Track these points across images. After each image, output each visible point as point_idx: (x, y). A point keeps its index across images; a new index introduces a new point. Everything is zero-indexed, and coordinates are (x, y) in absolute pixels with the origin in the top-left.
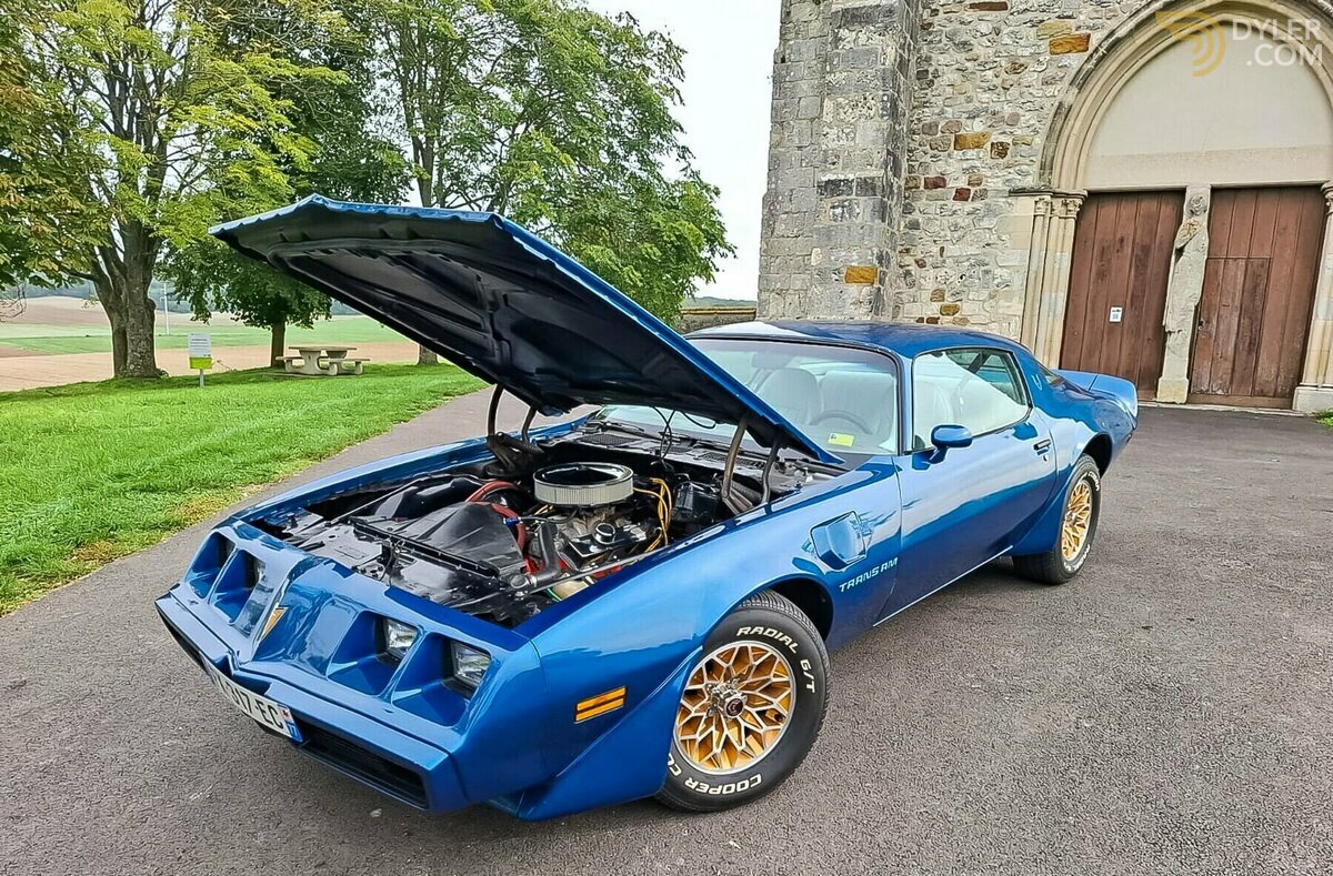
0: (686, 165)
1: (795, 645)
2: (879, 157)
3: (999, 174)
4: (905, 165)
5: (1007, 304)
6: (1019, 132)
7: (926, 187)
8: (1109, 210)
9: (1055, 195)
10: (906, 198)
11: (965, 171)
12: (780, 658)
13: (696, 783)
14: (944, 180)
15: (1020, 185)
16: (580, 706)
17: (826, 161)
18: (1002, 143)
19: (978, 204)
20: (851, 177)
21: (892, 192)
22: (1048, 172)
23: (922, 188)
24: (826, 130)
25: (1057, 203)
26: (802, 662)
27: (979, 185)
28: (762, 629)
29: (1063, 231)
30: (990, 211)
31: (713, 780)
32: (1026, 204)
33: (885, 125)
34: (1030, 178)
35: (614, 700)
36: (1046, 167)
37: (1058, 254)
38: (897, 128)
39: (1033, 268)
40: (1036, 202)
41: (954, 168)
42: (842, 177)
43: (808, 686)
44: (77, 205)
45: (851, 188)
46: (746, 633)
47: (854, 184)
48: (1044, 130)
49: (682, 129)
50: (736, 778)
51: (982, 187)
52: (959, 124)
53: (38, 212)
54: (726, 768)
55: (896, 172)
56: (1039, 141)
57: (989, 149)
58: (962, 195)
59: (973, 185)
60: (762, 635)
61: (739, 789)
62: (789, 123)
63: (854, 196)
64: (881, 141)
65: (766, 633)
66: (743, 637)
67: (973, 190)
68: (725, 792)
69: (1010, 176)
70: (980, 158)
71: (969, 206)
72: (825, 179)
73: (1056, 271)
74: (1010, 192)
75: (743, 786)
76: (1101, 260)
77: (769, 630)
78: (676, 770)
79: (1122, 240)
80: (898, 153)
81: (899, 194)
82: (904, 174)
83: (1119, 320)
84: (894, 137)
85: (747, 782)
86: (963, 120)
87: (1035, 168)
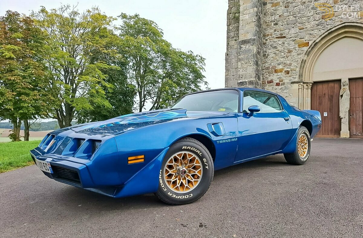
0: (207, 86)
1: (201, 153)
2: (254, 75)
3: (288, 78)
4: (261, 78)
6: (292, 67)
7: (268, 83)
8: (320, 86)
9: (304, 83)
10: (263, 86)
11: (278, 78)
12: (197, 158)
13: (172, 194)
14: (273, 81)
15: (294, 81)
16: (129, 158)
17: (240, 77)
18: (288, 71)
19: (282, 86)
20: (246, 81)
21: (258, 84)
22: (301, 77)
23: (267, 83)
24: (239, 70)
25: (305, 85)
26: (204, 159)
27: (282, 82)
28: (190, 147)
29: (308, 93)
30: (286, 88)
31: (177, 194)
32: (296, 86)
33: (255, 67)
34: (296, 79)
35: (141, 159)
36: (301, 76)
37: (307, 98)
38: (258, 68)
39: (300, 102)
40: (299, 85)
41: (275, 78)
42: (244, 81)
43: (206, 167)
44: (53, 98)
45: (247, 83)
46: (185, 148)
47: (248, 82)
48: (299, 66)
49: (205, 77)
50: (184, 194)
51: (283, 82)
52: (275, 67)
53: (43, 100)
54: (181, 191)
55: (259, 79)
56: (298, 69)
57: (284, 72)
58: (278, 84)
59: (281, 82)
60: (190, 149)
61: (185, 197)
62: (230, 70)
63: (247, 85)
64: (254, 71)
65: (191, 149)
66: (184, 150)
67: (281, 83)
68: (181, 198)
69: (291, 79)
70: (282, 75)
71: (280, 87)
72: (240, 82)
73: (307, 103)
74: (291, 83)
76: (319, 100)
77: (192, 148)
78: (165, 189)
79: (325, 94)
80: (259, 74)
81: (260, 85)
82: (261, 80)
83: (327, 116)
84: (257, 70)
85: (188, 196)
86: (276, 66)
87: (297, 76)
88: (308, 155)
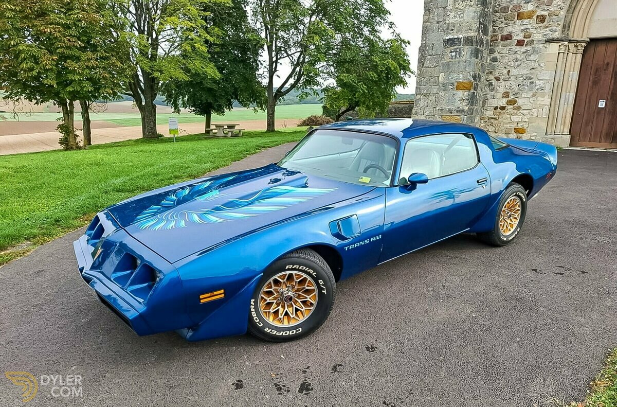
0: (393, 31)
1: (315, 273)
2: (475, 26)
3: (541, 32)
4: (491, 29)
5: (543, 99)
6: (552, 9)
7: (502, 40)
8: (601, 48)
9: (570, 41)
10: (491, 46)
11: (522, 31)
12: (309, 278)
13: (270, 330)
14: (511, 36)
15: (551, 37)
16: (201, 297)
17: (448, 29)
18: (542, 16)
19: (529, 48)
20: (461, 36)
21: (482, 43)
22: (566, 29)
23: (499, 40)
24: (449, 13)
25: (572, 46)
26: (319, 281)
27: (529, 37)
28: (298, 266)
29: (575, 60)
30: (535, 51)
31: (279, 329)
32: (554, 47)
33: (478, 9)
34: (557, 33)
35: (219, 295)
36: (566, 27)
37: (571, 72)
38: (486, 10)
39: (557, 80)
40: (560, 46)
41: (516, 29)
42: (456, 37)
43: (323, 291)
45: (460, 42)
47: (462, 40)
48: (566, 7)
49: (390, 14)
50: (289, 329)
51: (530, 39)
52: (520, 6)
53: (104, 68)
54: (286, 324)
55: (485, 32)
56: (563, 13)
57: (535, 19)
58: (520, 43)
59: (527, 38)
60: (299, 269)
61: (291, 334)
62: (433, 10)
63: (461, 46)
64: (476, 17)
66: (289, 269)
67: (526, 40)
68: (284, 334)
69: (547, 32)
70: (530, 24)
71: (523, 49)
72: (447, 38)
73: (570, 81)
74: (546, 41)
75: (293, 332)
76: (595, 76)
77: (301, 267)
78: (260, 324)
79: (608, 64)
80: (486, 23)
81: (487, 44)
82: (490, 33)
83: (604, 106)
84: (484, 15)
85: (295, 331)
86: (522, 4)
87: (560, 28)
88: (518, 230)
